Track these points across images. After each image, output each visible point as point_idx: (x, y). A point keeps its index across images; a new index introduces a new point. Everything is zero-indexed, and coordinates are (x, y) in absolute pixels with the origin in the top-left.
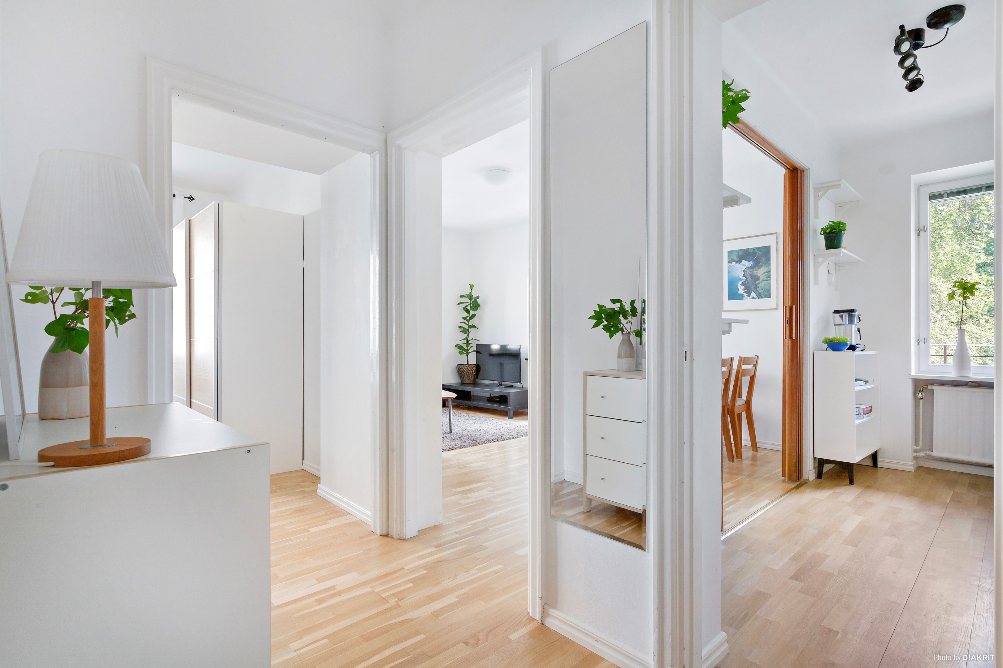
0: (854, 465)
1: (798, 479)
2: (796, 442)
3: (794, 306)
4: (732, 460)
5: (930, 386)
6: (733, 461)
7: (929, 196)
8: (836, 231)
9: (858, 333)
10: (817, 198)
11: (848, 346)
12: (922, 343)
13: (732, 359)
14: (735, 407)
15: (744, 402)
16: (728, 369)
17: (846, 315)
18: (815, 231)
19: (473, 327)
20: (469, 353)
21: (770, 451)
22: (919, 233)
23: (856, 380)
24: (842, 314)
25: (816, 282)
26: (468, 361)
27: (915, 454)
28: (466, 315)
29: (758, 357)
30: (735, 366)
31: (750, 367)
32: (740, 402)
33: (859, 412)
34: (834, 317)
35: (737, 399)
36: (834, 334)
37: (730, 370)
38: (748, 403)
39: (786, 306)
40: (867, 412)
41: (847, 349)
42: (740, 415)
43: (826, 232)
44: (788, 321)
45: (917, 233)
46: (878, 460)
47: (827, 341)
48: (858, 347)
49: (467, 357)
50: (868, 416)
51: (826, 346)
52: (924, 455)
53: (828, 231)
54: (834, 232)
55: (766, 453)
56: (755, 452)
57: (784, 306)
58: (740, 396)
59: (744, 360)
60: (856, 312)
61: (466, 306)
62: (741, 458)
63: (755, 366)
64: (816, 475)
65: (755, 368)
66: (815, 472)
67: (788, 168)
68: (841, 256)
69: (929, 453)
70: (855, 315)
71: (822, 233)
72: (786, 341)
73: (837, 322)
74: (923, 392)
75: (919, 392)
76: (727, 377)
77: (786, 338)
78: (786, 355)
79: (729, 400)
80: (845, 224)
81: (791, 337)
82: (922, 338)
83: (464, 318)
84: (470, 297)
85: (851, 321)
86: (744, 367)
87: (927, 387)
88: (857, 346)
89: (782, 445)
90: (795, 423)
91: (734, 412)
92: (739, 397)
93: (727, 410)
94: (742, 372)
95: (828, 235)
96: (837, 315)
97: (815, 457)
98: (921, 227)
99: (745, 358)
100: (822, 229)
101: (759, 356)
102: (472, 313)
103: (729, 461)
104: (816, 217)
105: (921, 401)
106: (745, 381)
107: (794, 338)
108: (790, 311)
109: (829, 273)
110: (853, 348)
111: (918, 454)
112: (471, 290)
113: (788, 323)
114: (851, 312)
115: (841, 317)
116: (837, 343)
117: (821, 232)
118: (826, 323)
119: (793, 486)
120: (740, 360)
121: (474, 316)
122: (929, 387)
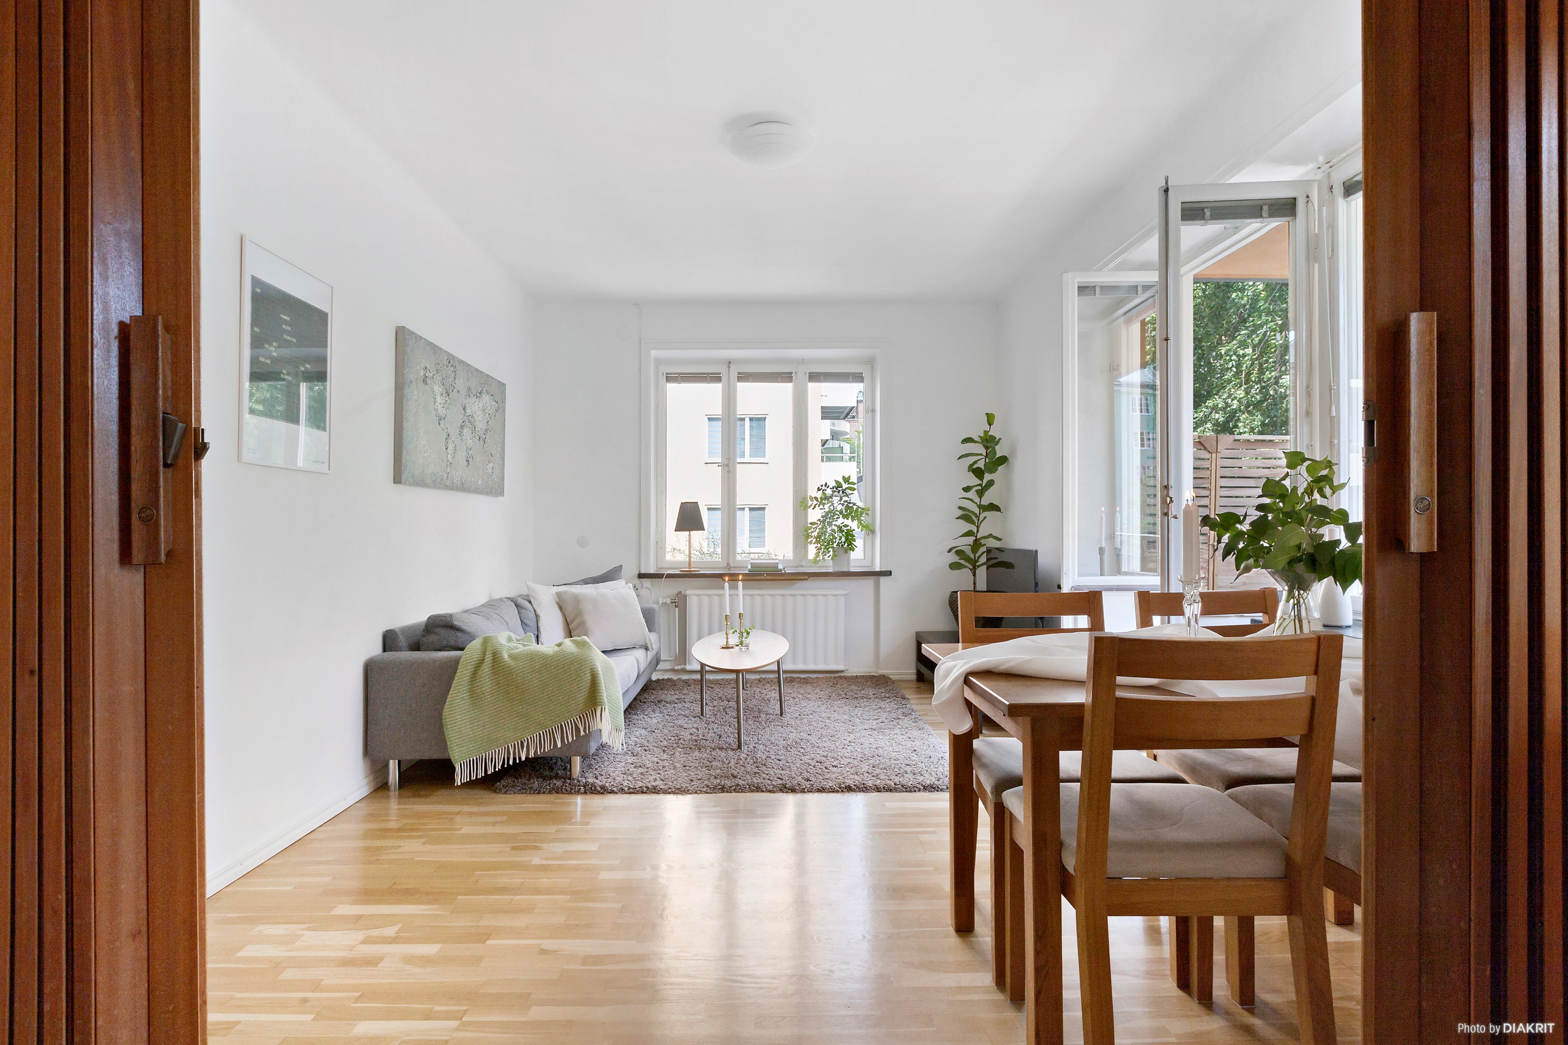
19: (993, 507)
20: (979, 566)
26: (975, 584)
28: (973, 481)
49: (974, 575)
61: (975, 462)
83: (967, 489)
84: (989, 442)
102: (987, 477)
112: (990, 425)
121: (991, 483)
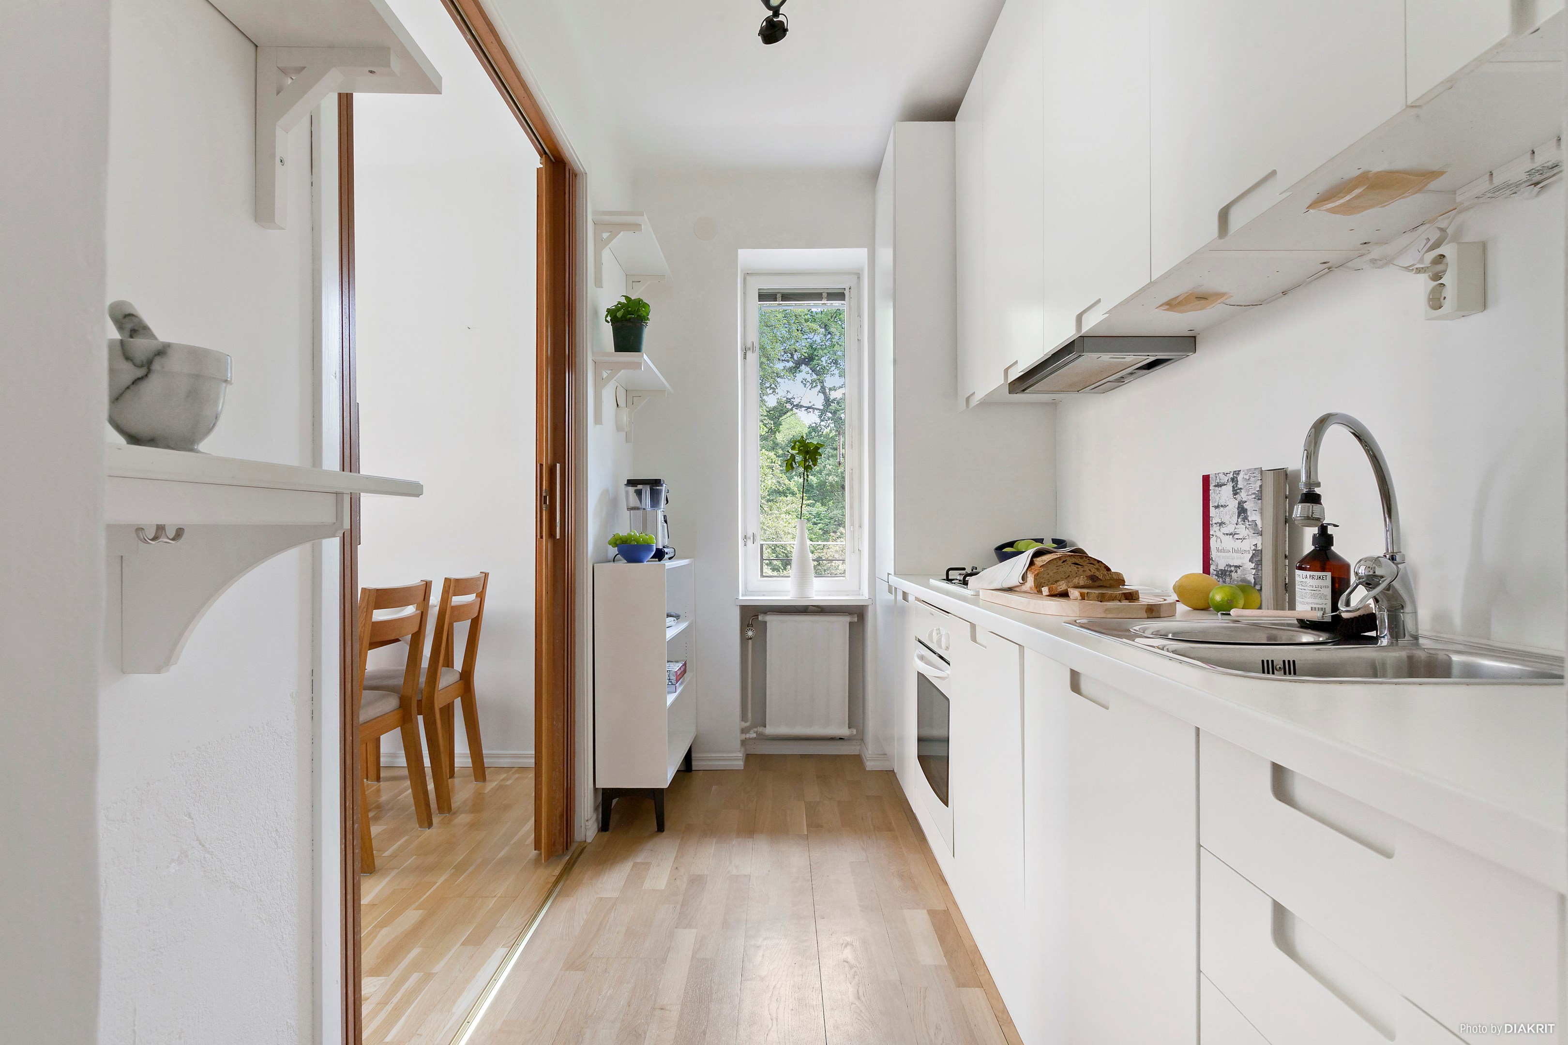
0: (665, 790)
1: (567, 849)
2: (562, 768)
3: (558, 465)
4: (426, 824)
5: (762, 615)
6: (430, 825)
7: (759, 295)
8: (633, 318)
9: (665, 525)
10: (601, 244)
11: (653, 551)
12: (750, 542)
13: (427, 585)
14: (436, 691)
15: (457, 677)
16: (417, 609)
17: (646, 490)
18: (596, 313)
21: (511, 773)
22: (745, 354)
23: (667, 616)
24: (640, 487)
25: (598, 420)
27: (744, 736)
29: (486, 575)
30: (435, 599)
31: (471, 598)
32: (448, 679)
33: (669, 679)
34: (627, 493)
35: (442, 670)
36: (625, 528)
37: (422, 613)
38: (467, 676)
39: (541, 465)
40: (681, 676)
41: (651, 558)
42: (448, 711)
43: (615, 316)
44: (545, 497)
45: (743, 353)
46: (693, 758)
47: (618, 543)
48: (667, 553)
50: (681, 684)
51: (613, 551)
52: (755, 735)
53: (619, 314)
54: (630, 319)
55: (502, 780)
56: (480, 784)
57: (539, 465)
58: (449, 663)
59: (453, 586)
60: (664, 485)
62: (449, 809)
63: (481, 596)
64: (598, 825)
65: (480, 599)
66: (597, 819)
67: (545, 153)
68: (641, 369)
69: (760, 729)
70: (661, 490)
71: (609, 319)
72: (541, 543)
73: (632, 505)
74: (752, 627)
75: (748, 628)
76: (416, 629)
77: (541, 537)
78: (541, 576)
79: (423, 679)
80: (648, 306)
81: (552, 534)
82: (750, 534)
85: (655, 501)
86: (457, 600)
87: (758, 618)
88: (666, 550)
89: (534, 756)
90: (560, 725)
91: (432, 703)
92: (448, 667)
93: (416, 702)
94: (452, 613)
95: (620, 324)
96: (631, 490)
97: (596, 787)
98: (749, 345)
99: (457, 580)
100: (609, 311)
101: (489, 573)
103: (421, 826)
104: (599, 283)
105: (750, 641)
106: (461, 631)
107: (558, 537)
108: (551, 478)
109: (618, 405)
110: (660, 555)
111: (748, 736)
113: (545, 503)
114: (654, 484)
115: (639, 493)
116: (635, 545)
117: (606, 316)
118: (612, 503)
119: (557, 872)
120: (447, 586)
122: (760, 618)
